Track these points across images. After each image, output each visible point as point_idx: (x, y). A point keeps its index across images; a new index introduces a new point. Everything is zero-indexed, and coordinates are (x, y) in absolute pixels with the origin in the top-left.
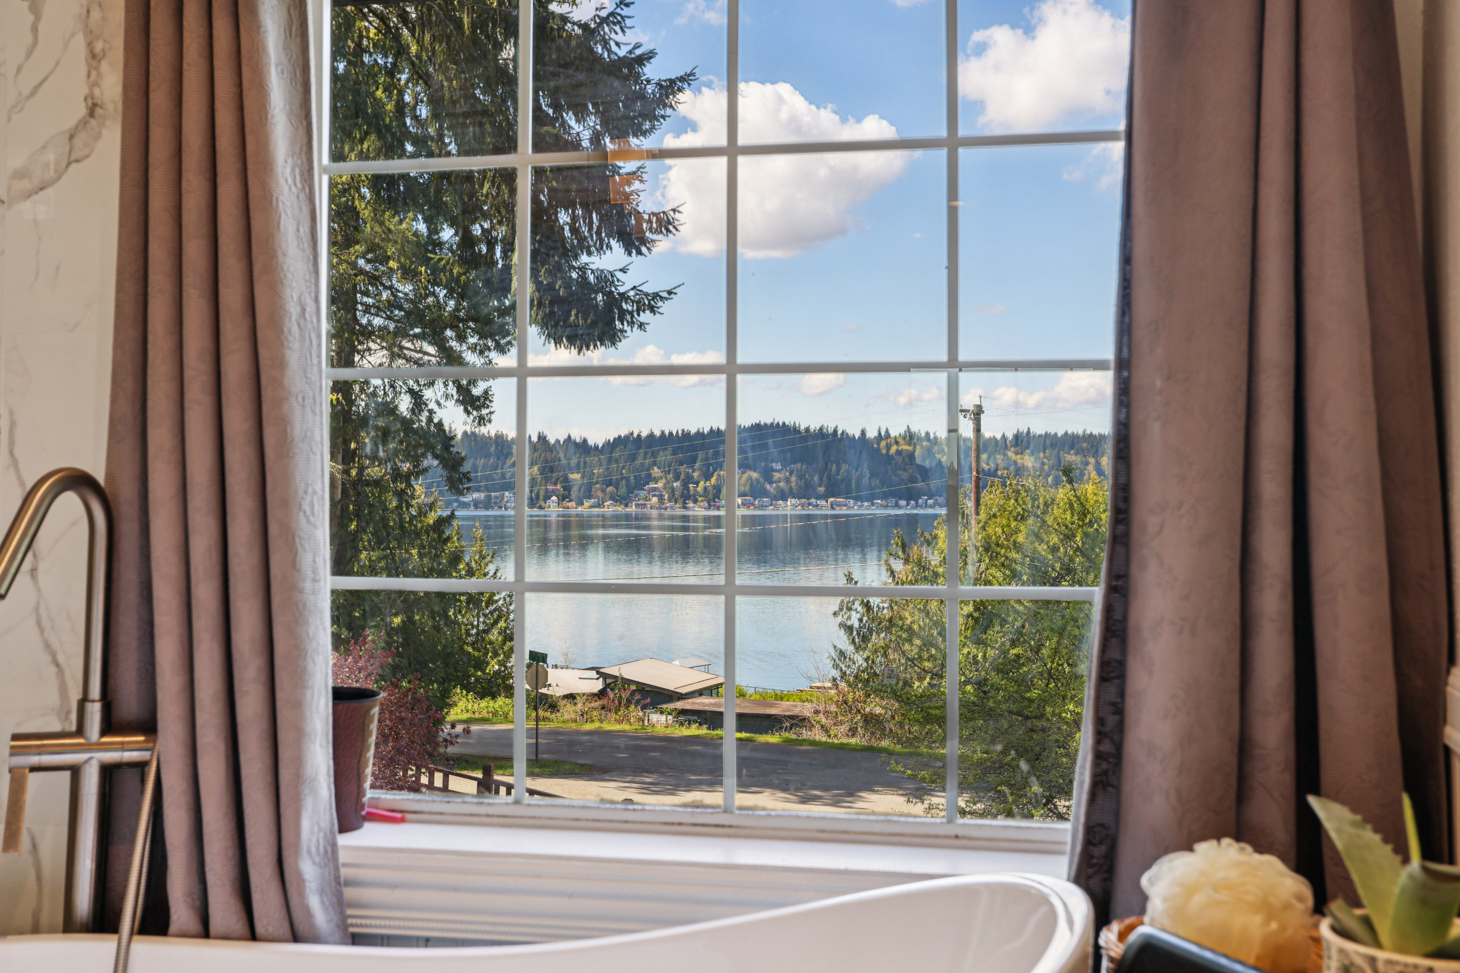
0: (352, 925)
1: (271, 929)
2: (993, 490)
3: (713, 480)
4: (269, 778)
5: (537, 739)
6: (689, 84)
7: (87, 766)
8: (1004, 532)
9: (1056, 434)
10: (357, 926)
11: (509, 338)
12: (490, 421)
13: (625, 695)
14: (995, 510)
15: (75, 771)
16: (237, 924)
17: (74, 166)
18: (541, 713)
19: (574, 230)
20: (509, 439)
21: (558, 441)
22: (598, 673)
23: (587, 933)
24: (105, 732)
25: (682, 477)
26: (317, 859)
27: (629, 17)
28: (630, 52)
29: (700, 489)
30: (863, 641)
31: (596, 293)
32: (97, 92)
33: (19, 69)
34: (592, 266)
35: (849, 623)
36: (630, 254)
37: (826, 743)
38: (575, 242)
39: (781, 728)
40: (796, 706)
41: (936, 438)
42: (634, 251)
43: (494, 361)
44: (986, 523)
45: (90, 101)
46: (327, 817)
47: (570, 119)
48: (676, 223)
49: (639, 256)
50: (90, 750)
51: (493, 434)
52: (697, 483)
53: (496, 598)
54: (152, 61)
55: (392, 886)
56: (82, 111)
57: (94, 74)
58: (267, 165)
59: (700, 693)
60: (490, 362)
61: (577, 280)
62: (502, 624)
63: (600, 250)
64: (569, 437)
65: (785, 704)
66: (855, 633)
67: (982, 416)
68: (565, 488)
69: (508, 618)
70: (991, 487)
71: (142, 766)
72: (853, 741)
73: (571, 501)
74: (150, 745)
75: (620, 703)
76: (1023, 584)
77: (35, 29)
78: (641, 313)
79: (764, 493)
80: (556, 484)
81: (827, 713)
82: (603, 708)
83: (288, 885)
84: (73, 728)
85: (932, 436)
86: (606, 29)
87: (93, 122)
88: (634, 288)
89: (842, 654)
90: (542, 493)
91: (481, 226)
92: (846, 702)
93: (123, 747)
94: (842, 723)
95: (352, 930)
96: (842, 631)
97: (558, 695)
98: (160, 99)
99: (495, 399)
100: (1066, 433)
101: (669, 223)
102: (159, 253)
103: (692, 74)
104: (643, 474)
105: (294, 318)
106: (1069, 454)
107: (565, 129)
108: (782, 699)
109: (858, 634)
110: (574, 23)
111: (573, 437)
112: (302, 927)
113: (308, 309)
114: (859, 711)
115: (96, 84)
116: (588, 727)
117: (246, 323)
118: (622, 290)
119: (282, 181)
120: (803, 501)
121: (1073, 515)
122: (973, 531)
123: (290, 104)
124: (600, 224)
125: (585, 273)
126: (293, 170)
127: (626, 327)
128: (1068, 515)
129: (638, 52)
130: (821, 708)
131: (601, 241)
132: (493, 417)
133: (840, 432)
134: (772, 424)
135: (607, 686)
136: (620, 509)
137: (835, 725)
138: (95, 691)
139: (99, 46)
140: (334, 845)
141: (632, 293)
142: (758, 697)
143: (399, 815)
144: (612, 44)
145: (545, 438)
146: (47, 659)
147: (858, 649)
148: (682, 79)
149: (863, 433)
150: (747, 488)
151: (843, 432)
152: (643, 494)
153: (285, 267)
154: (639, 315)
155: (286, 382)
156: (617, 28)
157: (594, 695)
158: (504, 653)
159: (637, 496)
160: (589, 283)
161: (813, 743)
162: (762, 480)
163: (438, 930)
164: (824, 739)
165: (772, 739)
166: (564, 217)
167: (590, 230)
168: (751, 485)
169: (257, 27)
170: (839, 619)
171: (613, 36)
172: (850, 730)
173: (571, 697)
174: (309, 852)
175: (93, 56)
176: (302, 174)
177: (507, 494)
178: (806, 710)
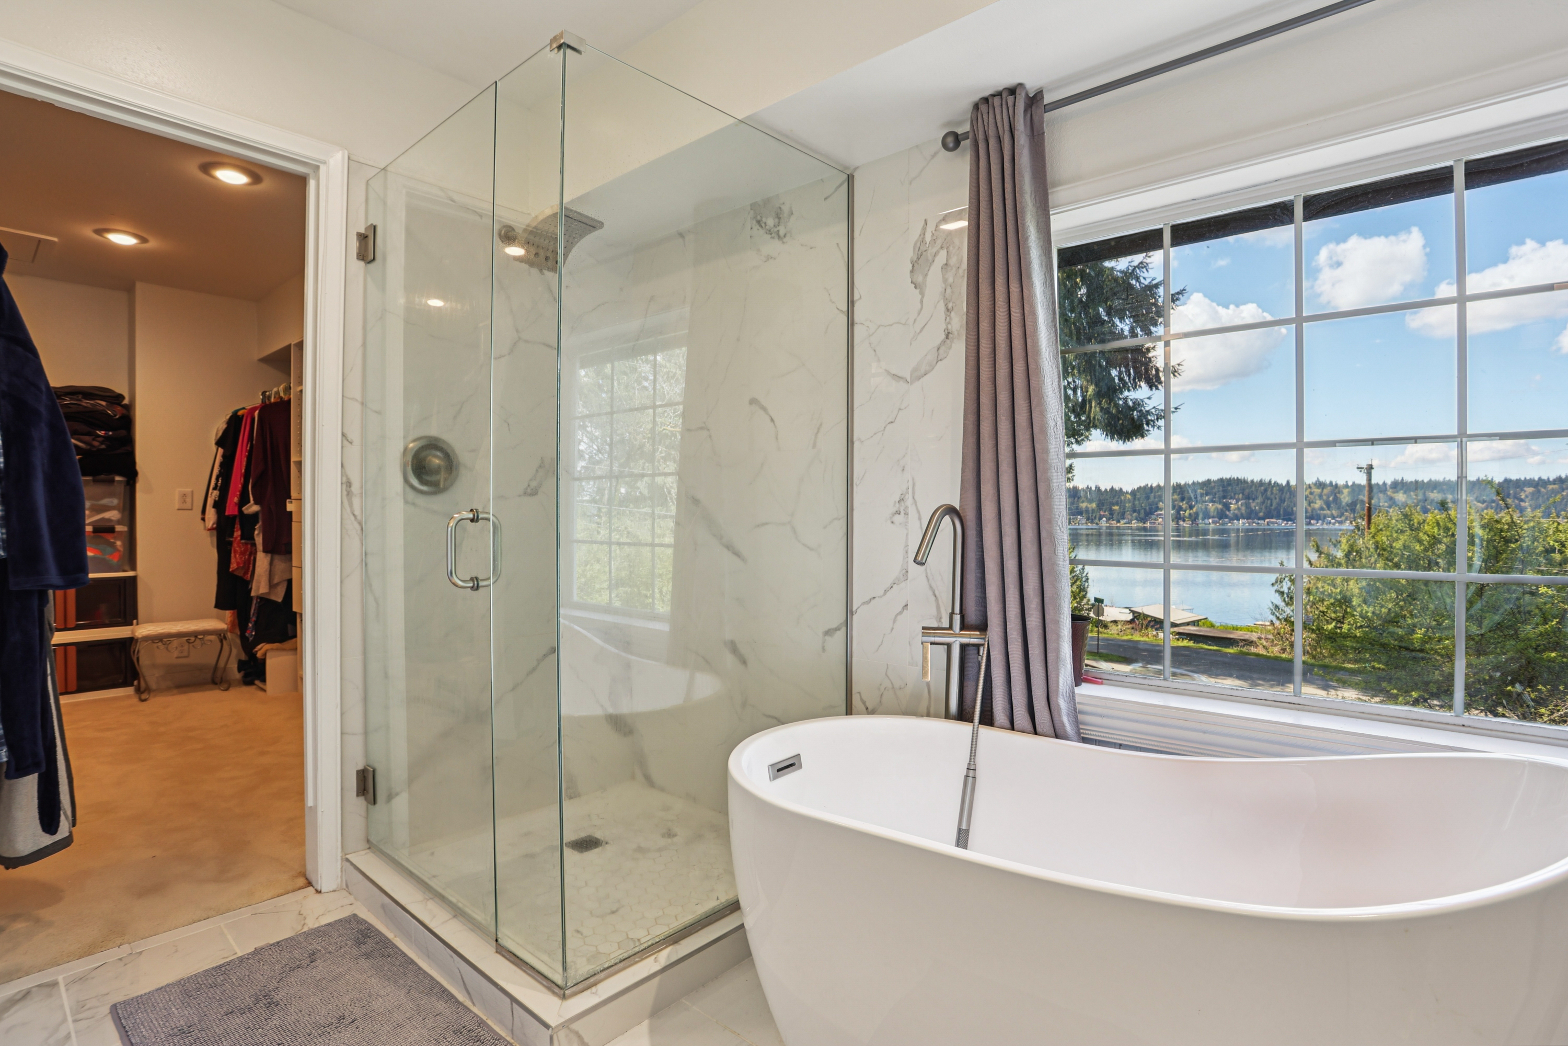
0: (1083, 733)
1: (1045, 731)
2: (1380, 515)
3: (1194, 510)
4: (1043, 657)
5: (1098, 642)
6: (1183, 296)
7: (954, 644)
8: (1388, 540)
9: (1423, 481)
10: (1086, 734)
11: (1083, 437)
12: (1073, 480)
13: (1145, 623)
14: (1381, 526)
15: (949, 646)
16: (1027, 725)
17: (939, 362)
18: (1100, 629)
19: (1121, 379)
20: (1080, 488)
21: (1106, 490)
22: (1130, 610)
23: (1220, 754)
24: (962, 628)
25: (1176, 508)
26: (1066, 699)
27: (1151, 263)
28: (1150, 283)
29: (1187, 514)
30: (1291, 600)
31: (1133, 411)
32: (949, 327)
33: (915, 320)
34: (1130, 397)
35: (1282, 590)
36: (1151, 390)
37: (1266, 655)
38: (1121, 385)
39: (1238, 646)
40: (1246, 634)
41: (1336, 485)
42: (1154, 388)
43: (1075, 449)
44: (1375, 534)
45: (946, 331)
46: (1070, 679)
47: (1117, 321)
48: (1180, 371)
49: (1157, 391)
50: (956, 637)
51: (1071, 487)
52: (1185, 511)
53: (1075, 570)
54: (980, 308)
55: (1102, 716)
56: (943, 336)
57: (948, 318)
58: (1037, 352)
59: (1188, 624)
60: (1073, 450)
61: (1122, 405)
62: (1078, 583)
63: (1135, 388)
64: (1112, 487)
65: (1240, 633)
66: (1285, 596)
67: (1373, 471)
68: (1111, 514)
69: (1082, 580)
70: (1379, 513)
71: (978, 646)
72: (1284, 656)
73: (1113, 520)
74: (983, 636)
75: (1142, 627)
76: (1402, 570)
77: (922, 302)
78: (1159, 420)
79: (1227, 517)
80: (1105, 512)
81: (1266, 639)
82: (1133, 628)
83: (1052, 710)
84: (948, 626)
85: (1334, 484)
86: (1138, 271)
87: (948, 341)
88: (1154, 407)
89: (1277, 607)
90: (1098, 516)
91: (1068, 381)
92: (1279, 634)
93: (970, 637)
94: (1276, 645)
95: (1082, 735)
96: (1277, 594)
97: (1108, 620)
98: (985, 326)
99: (1075, 469)
100: (1430, 480)
101: (1175, 371)
102: (985, 400)
103: (1184, 290)
104: (1153, 507)
105: (1052, 428)
106: (1432, 492)
107: (1114, 327)
108: (1237, 630)
109: (1288, 596)
110: (1117, 271)
111: (1114, 487)
112: (1059, 732)
113: (1058, 423)
114: (1287, 639)
115: (949, 323)
116: (1125, 638)
117: (1028, 432)
118: (1147, 409)
119: (1045, 360)
120: (1250, 520)
121: (1439, 530)
122: (1366, 539)
123: (1047, 321)
124: (1135, 375)
125: (1126, 401)
126: (1049, 354)
127: (1151, 429)
128: (1436, 530)
129: (1154, 282)
130: (1263, 636)
131: (1136, 384)
132: (1074, 478)
133: (1273, 482)
134: (1230, 478)
135: (1135, 617)
136: (1141, 525)
137: (1272, 646)
138: (957, 610)
139: (950, 305)
140: (1073, 693)
141: (1153, 411)
142: (1222, 628)
143: (1100, 681)
144: (1141, 278)
145: (1099, 488)
146: (931, 593)
147: (1287, 604)
148: (1178, 293)
149: (1288, 482)
150: (1215, 514)
151: (1275, 482)
152: (1153, 517)
153: (1047, 403)
154: (1158, 421)
155: (1049, 460)
156: (1144, 270)
157: (1128, 622)
158: (1080, 598)
159: (1150, 518)
160: (1129, 406)
161: (1257, 655)
162: (1225, 509)
163: (1128, 741)
164: (1265, 654)
165: (1231, 650)
166: (1114, 373)
167: (1129, 379)
168: (1218, 512)
169: (1031, 284)
170: (1276, 587)
171: (1142, 274)
172: (1281, 649)
173: (1115, 622)
174: (1063, 695)
175: (948, 310)
176: (1053, 356)
177: (1079, 517)
178: (1254, 637)
